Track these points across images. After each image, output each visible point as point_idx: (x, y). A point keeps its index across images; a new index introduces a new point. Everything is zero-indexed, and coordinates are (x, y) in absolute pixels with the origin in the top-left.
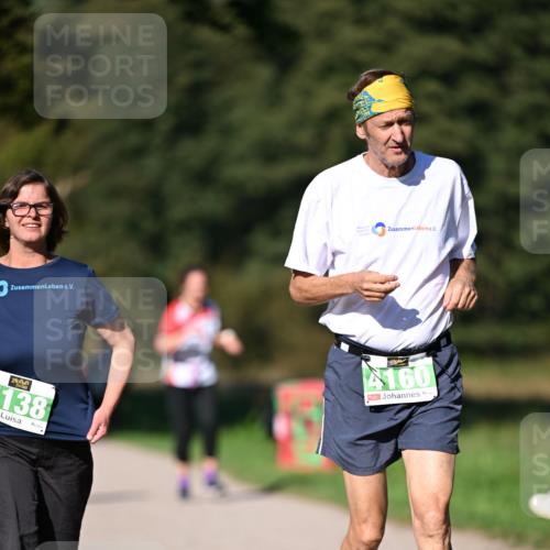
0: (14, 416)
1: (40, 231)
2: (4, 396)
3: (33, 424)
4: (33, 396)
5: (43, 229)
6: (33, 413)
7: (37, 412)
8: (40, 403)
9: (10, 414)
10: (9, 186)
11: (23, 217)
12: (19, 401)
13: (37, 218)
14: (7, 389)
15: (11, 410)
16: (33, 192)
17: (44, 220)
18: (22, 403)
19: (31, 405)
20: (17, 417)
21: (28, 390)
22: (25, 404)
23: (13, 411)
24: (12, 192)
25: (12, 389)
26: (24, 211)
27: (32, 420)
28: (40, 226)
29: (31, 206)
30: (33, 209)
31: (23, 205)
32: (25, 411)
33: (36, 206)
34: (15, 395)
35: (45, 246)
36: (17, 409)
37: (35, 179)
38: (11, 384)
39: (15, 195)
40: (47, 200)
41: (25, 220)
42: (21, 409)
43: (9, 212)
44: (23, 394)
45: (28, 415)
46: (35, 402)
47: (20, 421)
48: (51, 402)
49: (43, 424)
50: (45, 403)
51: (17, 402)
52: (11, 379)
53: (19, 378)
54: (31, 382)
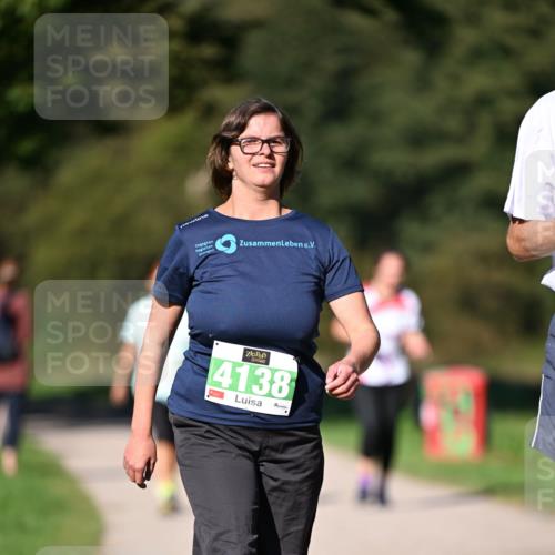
0: (253, 398)
1: (273, 172)
2: (239, 374)
3: (276, 405)
4: (274, 371)
5: (278, 169)
6: (275, 392)
7: (280, 390)
8: (282, 379)
9: (246, 396)
10: (233, 119)
11: (254, 154)
12: (258, 377)
13: (271, 156)
14: (242, 365)
15: (249, 390)
16: (265, 125)
17: (279, 159)
18: (261, 381)
19: (272, 382)
20: (257, 399)
21: (267, 363)
22: (265, 381)
23: (252, 393)
24: (239, 124)
25: (247, 365)
26: (255, 148)
27: (276, 401)
28: (273, 166)
29: (264, 142)
30: (266, 145)
31: (253, 140)
32: (265, 390)
33: (268, 141)
34: (252, 372)
35: (275, 191)
36: (255, 388)
37: (266, 109)
38: (245, 359)
39: (242, 127)
40: (281, 134)
41: (257, 159)
42: (261, 388)
43: (235, 149)
44: (261, 369)
45: (269, 395)
46: (277, 376)
47: (260, 404)
48: (295, 376)
49: (289, 404)
50: (288, 378)
51: (254, 380)
52: (245, 354)
53: (254, 351)
54: (269, 354)
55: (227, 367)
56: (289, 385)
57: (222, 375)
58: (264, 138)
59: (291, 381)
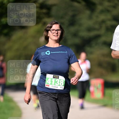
0: (56, 86)
1: (58, 37)
2: (52, 81)
3: (61, 87)
4: (60, 80)
7: (62, 84)
8: (62, 82)
9: (54, 86)
10: (49, 25)
11: (53, 33)
14: (53, 79)
15: (55, 84)
16: (56, 26)
17: (59, 34)
19: (60, 82)
20: (57, 86)
21: (58, 78)
22: (58, 82)
23: (55, 85)
24: (50, 26)
25: (54, 79)
27: (61, 86)
28: (58, 36)
29: (56, 30)
30: (56, 31)
31: (53, 30)
33: (57, 30)
34: (55, 80)
35: (58, 41)
36: (56, 84)
37: (56, 23)
38: (54, 78)
41: (54, 34)
43: (49, 32)
44: (57, 80)
45: (59, 85)
46: (61, 81)
47: (57, 87)
48: (65, 81)
49: (63, 87)
50: (63, 81)
51: (56, 82)
52: (53, 76)
53: (55, 76)
54: (59, 76)
55: (50, 80)
56: (63, 83)
57: (49, 81)
58: (56, 29)
59: (64, 82)
